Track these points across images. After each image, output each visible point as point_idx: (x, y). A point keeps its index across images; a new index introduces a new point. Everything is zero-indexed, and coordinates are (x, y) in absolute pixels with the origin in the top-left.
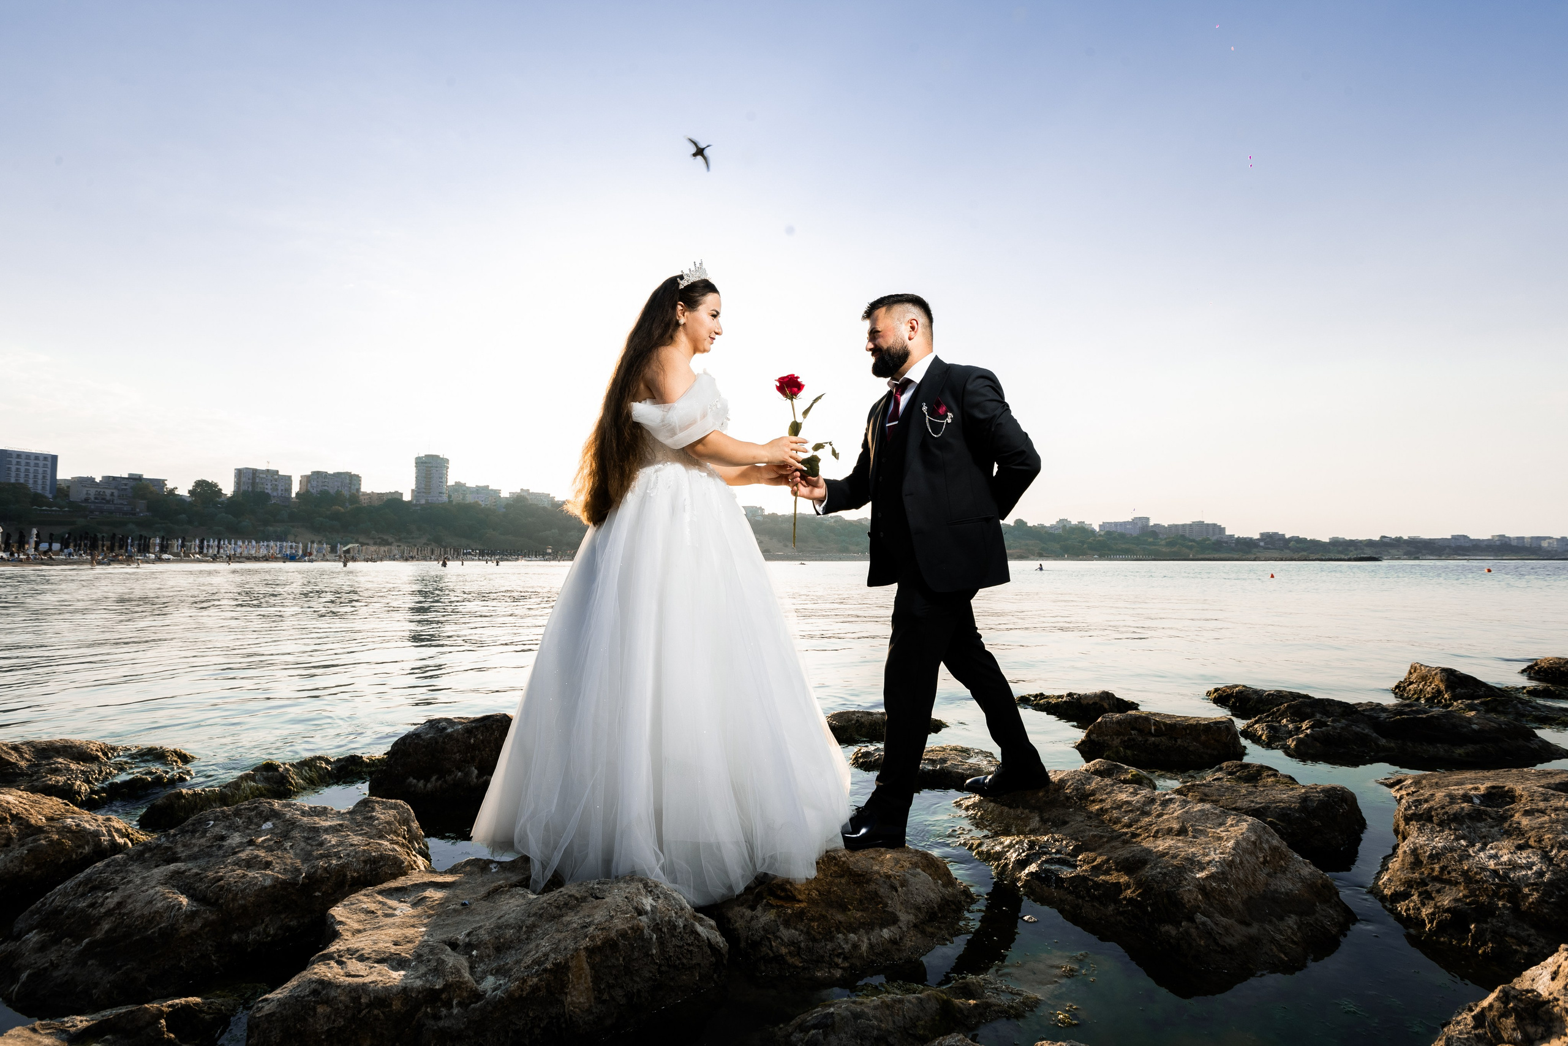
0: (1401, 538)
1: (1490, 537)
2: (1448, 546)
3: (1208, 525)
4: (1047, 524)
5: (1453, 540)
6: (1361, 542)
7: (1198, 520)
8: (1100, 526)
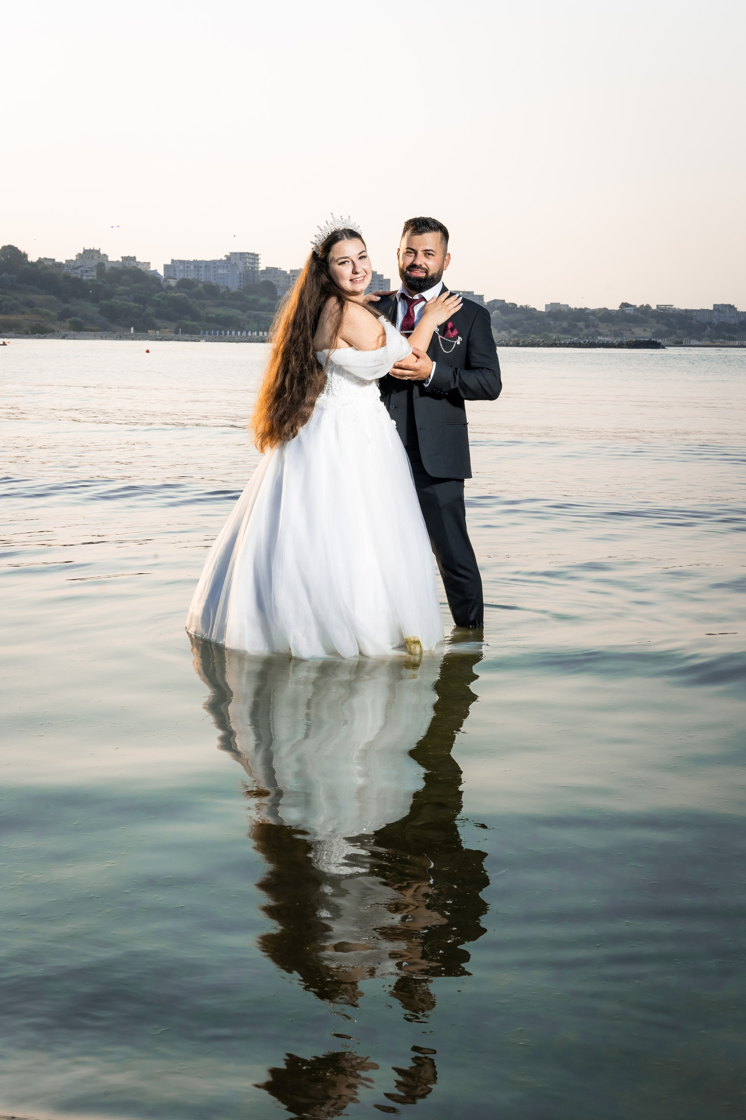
0: (648, 307)
2: (710, 324)
4: (61, 259)
5: (716, 313)
6: (594, 312)
8: (166, 267)
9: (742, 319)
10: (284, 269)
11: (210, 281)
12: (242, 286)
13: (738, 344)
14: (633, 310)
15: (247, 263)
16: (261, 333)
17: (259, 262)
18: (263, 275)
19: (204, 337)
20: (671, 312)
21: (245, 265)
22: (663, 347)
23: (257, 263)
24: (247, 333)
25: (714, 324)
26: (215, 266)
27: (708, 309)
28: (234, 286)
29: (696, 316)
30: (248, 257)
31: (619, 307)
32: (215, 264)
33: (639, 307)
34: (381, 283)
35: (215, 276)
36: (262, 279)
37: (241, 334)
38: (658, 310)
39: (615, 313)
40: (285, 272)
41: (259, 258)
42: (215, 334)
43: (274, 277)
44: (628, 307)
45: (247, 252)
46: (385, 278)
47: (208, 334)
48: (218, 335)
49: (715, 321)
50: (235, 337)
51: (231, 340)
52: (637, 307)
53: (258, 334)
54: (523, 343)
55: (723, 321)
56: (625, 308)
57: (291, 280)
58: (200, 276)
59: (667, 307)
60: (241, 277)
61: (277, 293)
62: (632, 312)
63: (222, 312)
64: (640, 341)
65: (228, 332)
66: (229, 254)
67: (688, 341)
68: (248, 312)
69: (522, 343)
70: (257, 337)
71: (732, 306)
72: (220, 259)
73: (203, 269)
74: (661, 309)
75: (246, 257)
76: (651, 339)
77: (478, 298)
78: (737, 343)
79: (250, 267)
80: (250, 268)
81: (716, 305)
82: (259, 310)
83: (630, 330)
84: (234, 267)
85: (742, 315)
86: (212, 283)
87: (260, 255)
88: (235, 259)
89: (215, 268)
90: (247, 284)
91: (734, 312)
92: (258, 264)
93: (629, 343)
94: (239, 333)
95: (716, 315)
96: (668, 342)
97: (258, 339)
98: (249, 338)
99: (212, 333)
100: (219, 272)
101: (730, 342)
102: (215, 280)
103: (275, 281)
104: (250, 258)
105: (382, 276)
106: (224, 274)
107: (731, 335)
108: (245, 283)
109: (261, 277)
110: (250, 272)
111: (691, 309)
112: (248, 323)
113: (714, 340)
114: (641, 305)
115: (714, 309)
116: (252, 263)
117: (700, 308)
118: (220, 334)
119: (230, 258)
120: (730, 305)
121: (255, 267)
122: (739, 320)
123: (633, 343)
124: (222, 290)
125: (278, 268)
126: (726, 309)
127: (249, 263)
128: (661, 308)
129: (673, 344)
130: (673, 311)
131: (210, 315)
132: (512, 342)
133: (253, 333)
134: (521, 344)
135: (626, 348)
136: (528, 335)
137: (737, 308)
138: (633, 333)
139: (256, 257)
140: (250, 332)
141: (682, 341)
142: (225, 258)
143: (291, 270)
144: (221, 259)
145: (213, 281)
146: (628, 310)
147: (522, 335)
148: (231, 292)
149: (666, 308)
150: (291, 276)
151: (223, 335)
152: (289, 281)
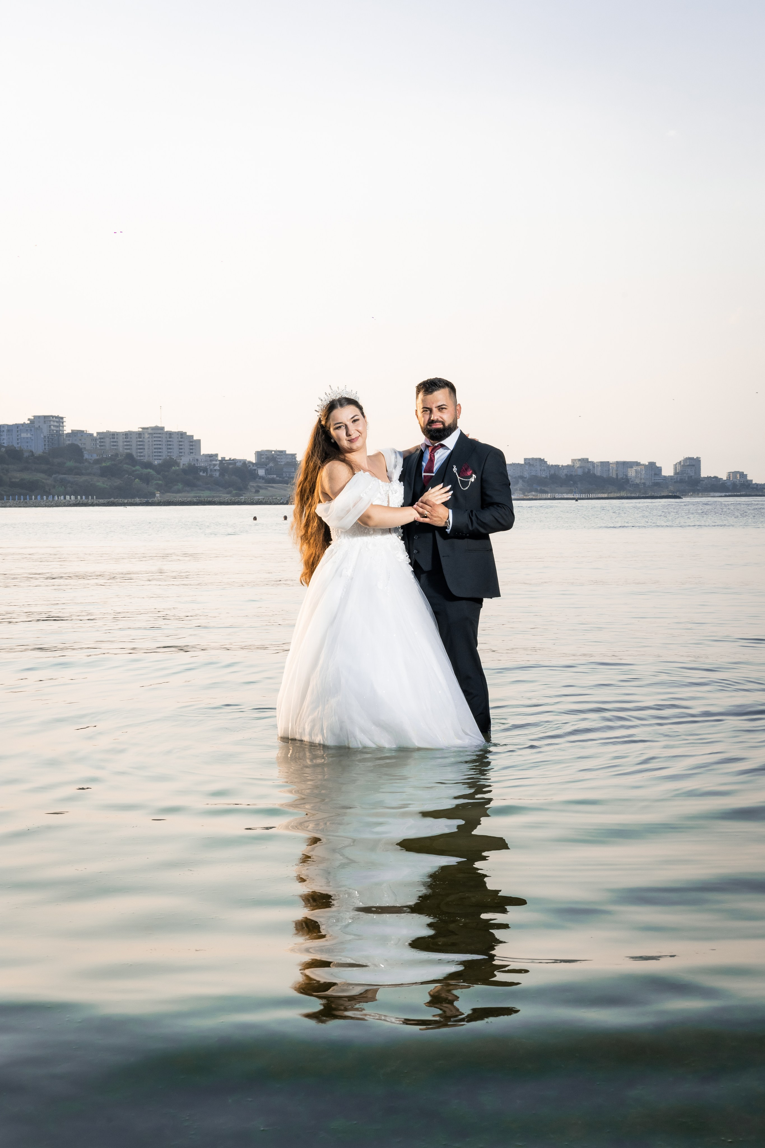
1: (570, 463)
2: (522, 477)
7: (153, 425)
9: (552, 472)
10: (90, 431)
11: (13, 445)
12: (47, 449)
13: (550, 497)
15: (52, 426)
16: (68, 497)
17: (64, 425)
18: (69, 438)
19: (7, 502)
21: (49, 428)
23: (61, 426)
24: (53, 497)
25: (526, 478)
26: (18, 429)
27: (519, 463)
28: (39, 449)
30: (52, 420)
32: (18, 428)
34: (191, 444)
35: (18, 440)
36: (68, 442)
37: (47, 499)
40: (91, 435)
41: (64, 421)
42: (19, 499)
43: (80, 440)
45: (51, 415)
46: (195, 438)
47: (12, 500)
48: (22, 500)
49: (526, 475)
50: (40, 502)
51: (37, 505)
53: (65, 498)
55: (534, 474)
58: (3, 441)
60: (45, 441)
61: (83, 456)
63: (27, 476)
65: (33, 497)
66: (33, 418)
68: (54, 476)
70: (64, 501)
71: (542, 459)
72: (23, 423)
73: (5, 433)
75: (50, 420)
77: (290, 457)
78: (549, 496)
80: (55, 431)
81: (527, 458)
82: (65, 474)
84: (38, 430)
85: (553, 469)
86: (15, 448)
87: (65, 418)
88: (39, 422)
89: (18, 432)
90: (52, 447)
91: (545, 465)
92: (63, 427)
94: (45, 497)
95: (527, 469)
97: (64, 503)
98: (55, 502)
99: (17, 498)
100: (22, 436)
101: (542, 495)
102: (18, 444)
103: (82, 444)
104: (55, 421)
105: (192, 436)
106: (27, 438)
107: (543, 488)
108: (50, 447)
109: (67, 440)
110: (55, 435)
112: (54, 487)
113: (526, 493)
115: (525, 463)
116: (57, 427)
118: (25, 499)
119: (34, 421)
120: (541, 458)
121: (60, 430)
122: (549, 473)
124: (26, 454)
125: (84, 431)
126: (536, 463)
127: (53, 426)
131: (13, 480)
133: (60, 497)
137: (547, 462)
139: (61, 420)
140: (56, 496)
142: (29, 422)
143: (98, 433)
144: (24, 423)
145: (16, 445)
148: (35, 455)
150: (98, 438)
151: (28, 500)
152: (96, 444)
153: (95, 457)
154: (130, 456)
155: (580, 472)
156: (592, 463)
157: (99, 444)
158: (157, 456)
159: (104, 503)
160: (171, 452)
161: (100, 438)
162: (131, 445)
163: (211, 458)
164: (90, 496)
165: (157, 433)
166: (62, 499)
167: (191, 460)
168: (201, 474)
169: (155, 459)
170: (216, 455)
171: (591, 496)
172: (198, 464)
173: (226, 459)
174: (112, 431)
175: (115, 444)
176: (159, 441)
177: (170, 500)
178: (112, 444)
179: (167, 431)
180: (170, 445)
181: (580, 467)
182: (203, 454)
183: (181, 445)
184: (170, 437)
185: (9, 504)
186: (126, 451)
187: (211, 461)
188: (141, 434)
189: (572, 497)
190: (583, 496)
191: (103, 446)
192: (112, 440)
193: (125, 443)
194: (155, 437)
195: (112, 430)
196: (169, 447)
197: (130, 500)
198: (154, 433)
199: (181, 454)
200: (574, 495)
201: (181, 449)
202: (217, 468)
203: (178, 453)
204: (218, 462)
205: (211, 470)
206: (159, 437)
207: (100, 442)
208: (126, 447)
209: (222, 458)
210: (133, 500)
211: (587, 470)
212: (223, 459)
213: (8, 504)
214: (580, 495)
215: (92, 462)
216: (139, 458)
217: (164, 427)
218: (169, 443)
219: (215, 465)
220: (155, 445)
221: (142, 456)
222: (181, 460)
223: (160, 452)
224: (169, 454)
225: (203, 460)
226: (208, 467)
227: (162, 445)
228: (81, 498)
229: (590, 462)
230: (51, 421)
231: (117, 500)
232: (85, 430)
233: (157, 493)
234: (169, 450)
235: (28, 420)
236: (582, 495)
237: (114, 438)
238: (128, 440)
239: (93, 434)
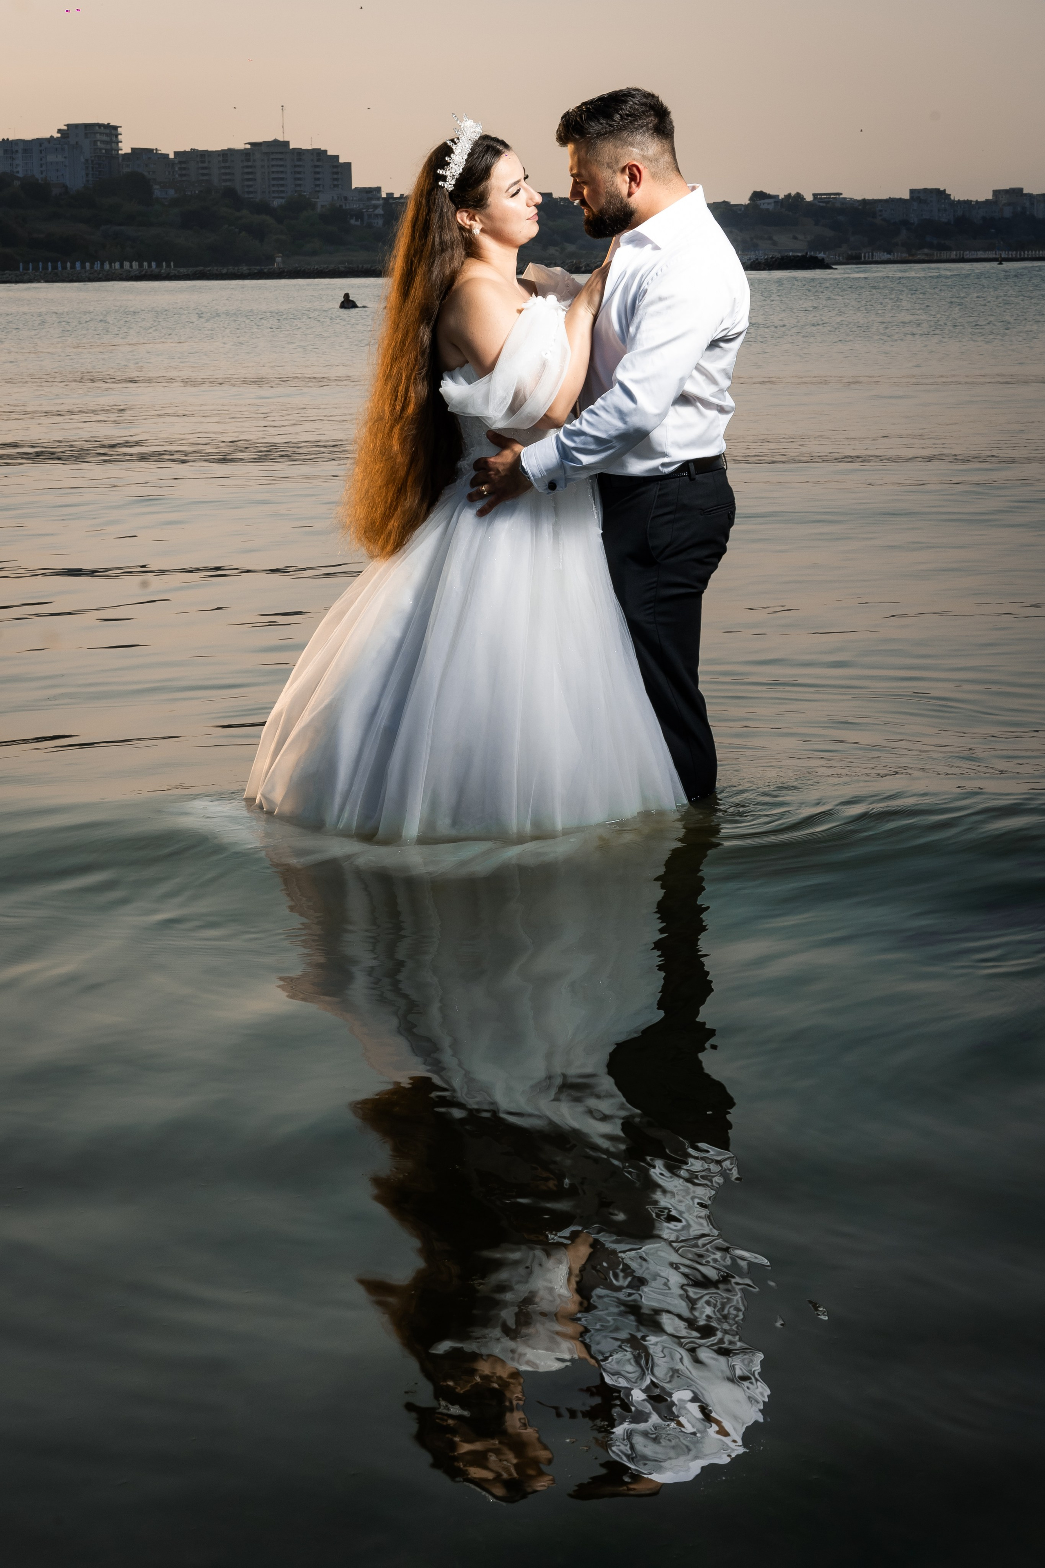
0: (799, 196)
1: (990, 196)
2: (905, 223)
3: (299, 152)
5: (913, 204)
7: (270, 138)
9: (959, 213)
10: (164, 151)
11: (33, 176)
12: (90, 182)
13: (954, 257)
14: (773, 204)
15: (99, 143)
16: (127, 265)
18: (128, 163)
19: (25, 274)
20: (838, 205)
21: (94, 145)
22: (828, 267)
23: (115, 142)
24: (102, 265)
25: (911, 224)
26: (41, 148)
27: (900, 199)
28: (76, 182)
29: (881, 211)
30: (99, 131)
31: (749, 200)
32: (41, 146)
33: (783, 199)
34: (335, 170)
35: (41, 167)
36: (126, 170)
37: (92, 267)
38: (816, 202)
39: (743, 209)
40: (165, 156)
41: (119, 132)
42: (45, 268)
43: (147, 165)
44: (763, 199)
45: (96, 122)
46: (341, 160)
47: (33, 269)
48: (50, 270)
49: (914, 219)
51: (74, 278)
52: (780, 198)
53: (122, 266)
54: (588, 268)
55: (926, 218)
56: (760, 200)
57: (177, 169)
58: (16, 168)
59: (832, 196)
60: (87, 168)
61: (152, 194)
62: (771, 207)
63: (56, 228)
64: (788, 257)
65: (69, 264)
66: (65, 128)
67: (870, 254)
68: (103, 228)
69: (585, 267)
70: (120, 271)
71: (941, 191)
72: (49, 137)
73: (20, 155)
74: (822, 201)
75: (94, 131)
76: (807, 253)
78: (953, 254)
79: (103, 149)
80: (104, 151)
81: (915, 190)
82: (121, 225)
83: (770, 238)
84: (75, 150)
85: (959, 207)
86: (37, 180)
87: (121, 127)
88: (76, 135)
89: (41, 152)
90: (99, 178)
92: (118, 142)
93: (769, 261)
94: (88, 265)
95: (914, 208)
96: (836, 256)
97: (121, 274)
98: (106, 273)
99: (41, 266)
100: (48, 160)
101: (941, 253)
102: (42, 173)
103: (149, 172)
104: (103, 133)
105: (337, 157)
106: (57, 163)
107: (941, 242)
108: (96, 178)
109: (124, 166)
110: (104, 158)
111: (873, 199)
112: (104, 247)
113: (912, 251)
114: (786, 194)
115: (910, 197)
116: (107, 143)
117: (888, 198)
118: (55, 268)
119: (68, 134)
120: (939, 189)
121: (112, 149)
122: (953, 216)
123: (776, 260)
124: (55, 191)
125: (152, 150)
126: (930, 197)
127: (101, 141)
128: (820, 198)
129: (845, 261)
130: (843, 204)
131: (35, 236)
132: (568, 266)
133: (113, 264)
134: (583, 269)
135: (764, 269)
136: (594, 253)
137: (950, 195)
138: (775, 243)
139: (113, 132)
140: (107, 262)
141: (860, 254)
142: (59, 135)
143: (176, 153)
144: (52, 137)
145: (38, 176)
146: (766, 205)
147: (584, 252)
148: (71, 193)
149: (830, 198)
150: (177, 162)
151: (60, 269)
152: (173, 172)
153: (171, 192)
154: (230, 194)
155: (1008, 213)
156: (1030, 196)
157: (179, 172)
158: (278, 191)
159: (188, 275)
160: (300, 185)
161: (180, 162)
162: (233, 174)
163: (370, 195)
164: (164, 263)
165: (277, 153)
166: (117, 268)
167: (336, 198)
168: (353, 222)
169: (274, 198)
170: (378, 189)
171: (1026, 254)
172: (347, 205)
173: (395, 196)
174: (200, 149)
175: (205, 171)
176: (281, 166)
177: (299, 269)
178: (201, 171)
179: (294, 149)
180: (299, 173)
181: (1009, 204)
182: (356, 188)
183: (318, 173)
184: (299, 160)
185: (28, 277)
186: (224, 184)
187: (370, 199)
188: (250, 153)
189: (994, 256)
190: (1013, 254)
191: (184, 175)
192: (201, 165)
193: (223, 171)
194: (273, 159)
195: (201, 147)
196: (298, 176)
197: (231, 269)
198: (273, 153)
199: (318, 189)
200: (997, 253)
201: (318, 179)
202: (380, 211)
203: (312, 186)
204: (381, 202)
205: (370, 216)
206: (281, 159)
207: (180, 169)
208: (224, 177)
209: (387, 194)
210: (236, 268)
211: (1019, 209)
212: (390, 195)
213: (26, 278)
214: (1008, 253)
215: (166, 203)
216: (246, 196)
217: (288, 143)
218: (298, 169)
219: (376, 207)
220: (273, 172)
221: (251, 192)
222: (318, 198)
223: (282, 185)
224: (298, 189)
225: (355, 198)
226: (364, 210)
227: (286, 172)
228: (150, 266)
229: (1026, 194)
230: (98, 133)
231: (209, 268)
232: (155, 148)
233: (277, 257)
234: (298, 182)
235: (58, 132)
236: (1010, 253)
237: (203, 162)
238: (227, 164)
239: (168, 155)
